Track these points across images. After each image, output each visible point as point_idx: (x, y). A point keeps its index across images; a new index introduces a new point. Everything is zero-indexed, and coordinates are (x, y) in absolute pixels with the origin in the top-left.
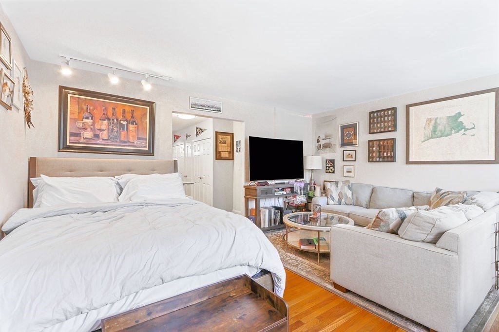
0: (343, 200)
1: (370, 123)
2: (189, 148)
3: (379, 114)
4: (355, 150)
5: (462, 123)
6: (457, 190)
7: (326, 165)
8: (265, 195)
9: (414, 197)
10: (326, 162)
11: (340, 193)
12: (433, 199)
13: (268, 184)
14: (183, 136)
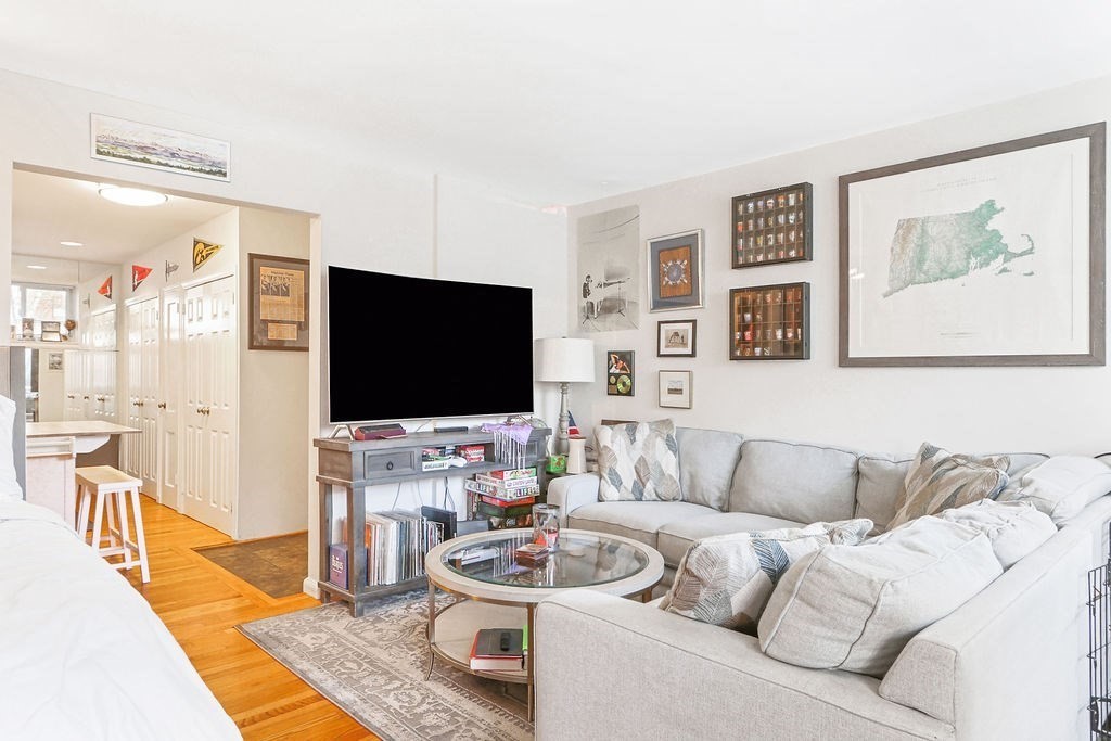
0: (649, 486)
1: (735, 235)
2: (174, 307)
3: (760, 203)
4: (694, 322)
5: (996, 234)
6: (978, 452)
7: (609, 368)
8: (387, 471)
9: (858, 472)
10: (609, 359)
11: (642, 460)
12: (911, 482)
13: (403, 432)
14: (157, 270)
